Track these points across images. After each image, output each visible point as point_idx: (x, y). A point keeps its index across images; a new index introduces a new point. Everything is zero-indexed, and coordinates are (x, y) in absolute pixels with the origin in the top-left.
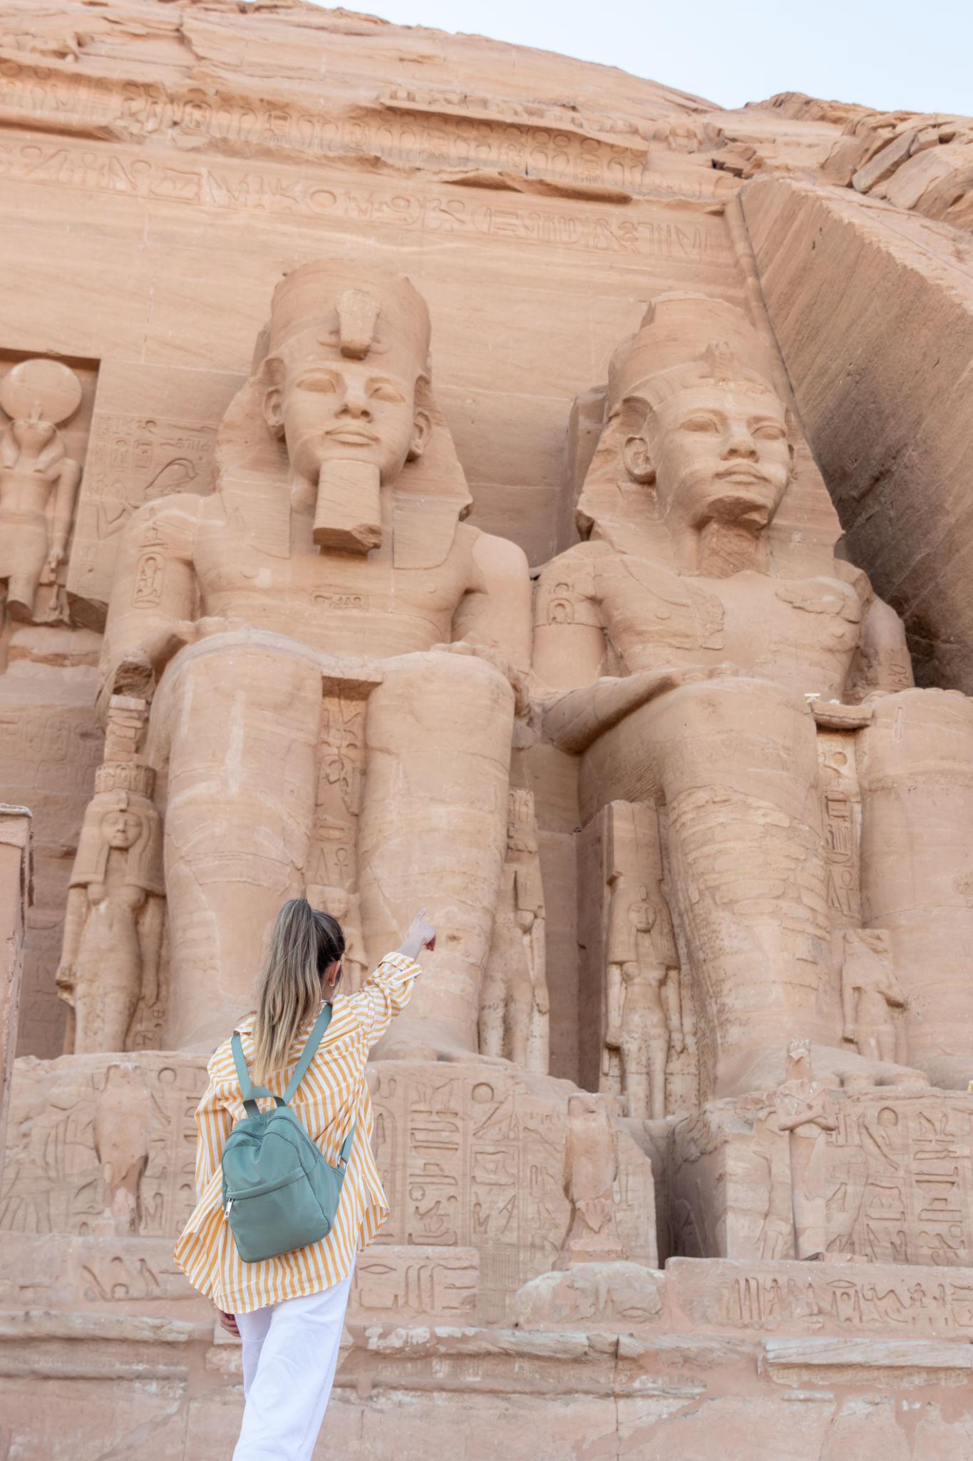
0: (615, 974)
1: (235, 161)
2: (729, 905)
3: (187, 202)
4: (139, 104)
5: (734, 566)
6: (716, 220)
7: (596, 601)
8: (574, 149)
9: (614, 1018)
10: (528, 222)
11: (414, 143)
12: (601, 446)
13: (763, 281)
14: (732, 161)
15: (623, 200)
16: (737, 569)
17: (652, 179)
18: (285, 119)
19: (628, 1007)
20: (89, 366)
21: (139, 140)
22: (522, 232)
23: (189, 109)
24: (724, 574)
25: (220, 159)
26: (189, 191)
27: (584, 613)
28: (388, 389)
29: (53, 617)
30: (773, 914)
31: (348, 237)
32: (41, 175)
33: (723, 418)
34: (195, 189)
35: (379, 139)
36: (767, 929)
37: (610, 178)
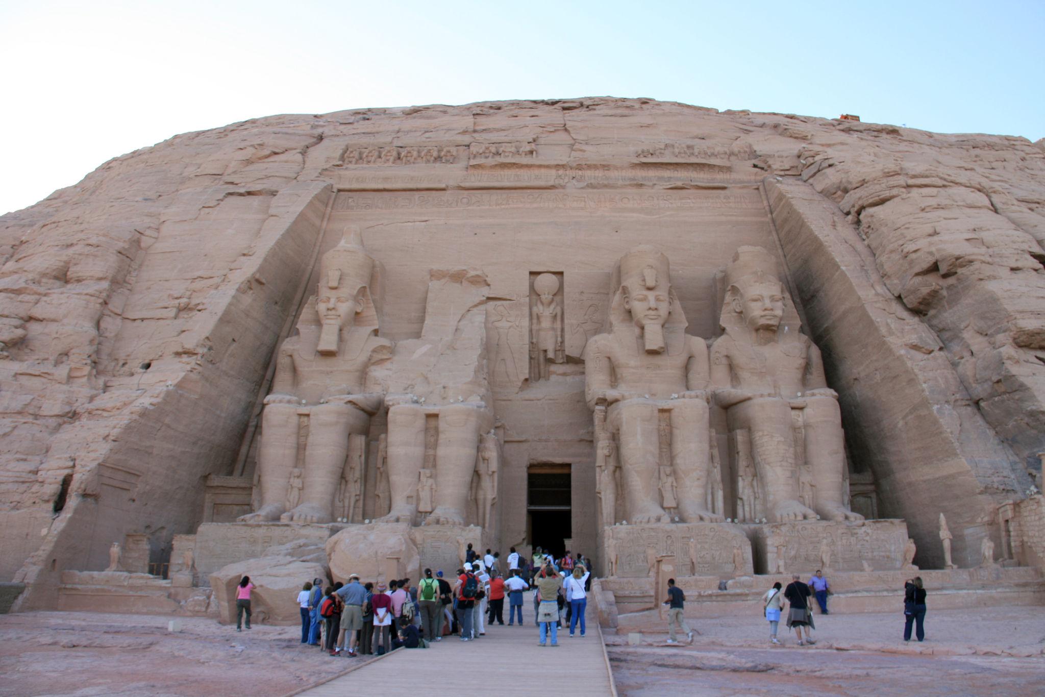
0: (740, 479)
1: (595, 190)
2: (769, 464)
3: (582, 209)
4: (561, 172)
5: (767, 342)
6: (756, 191)
7: (727, 357)
8: (706, 169)
9: (740, 490)
10: (694, 201)
11: (652, 173)
12: (725, 302)
13: (774, 215)
14: (761, 164)
15: (724, 188)
16: (769, 342)
17: (734, 176)
18: (608, 170)
19: (744, 488)
20: (561, 274)
21: (563, 187)
22: (692, 205)
23: (577, 171)
24: (765, 344)
25: (590, 190)
26: (582, 204)
27: (724, 361)
28: (661, 298)
29: (561, 361)
30: (781, 466)
31: (635, 215)
32: (535, 205)
33: (763, 297)
34: (583, 203)
35: (640, 173)
36: (779, 470)
37: (719, 178)
